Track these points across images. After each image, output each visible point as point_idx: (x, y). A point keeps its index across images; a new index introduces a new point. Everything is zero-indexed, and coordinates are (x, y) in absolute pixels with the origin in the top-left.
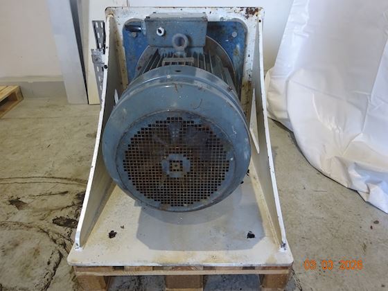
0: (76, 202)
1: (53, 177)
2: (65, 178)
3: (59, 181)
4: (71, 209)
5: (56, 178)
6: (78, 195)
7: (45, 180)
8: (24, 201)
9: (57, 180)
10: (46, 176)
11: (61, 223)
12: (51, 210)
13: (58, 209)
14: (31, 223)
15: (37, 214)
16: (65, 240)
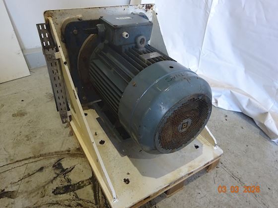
0: (58, 172)
1: (17, 161)
2: (30, 158)
3: (26, 162)
4: (59, 178)
5: (21, 161)
6: (54, 166)
7: (12, 166)
8: (10, 190)
9: (23, 162)
10: (9, 162)
11: (61, 191)
12: (44, 187)
13: (49, 183)
14: (37, 203)
15: (34, 195)
16: (77, 202)
